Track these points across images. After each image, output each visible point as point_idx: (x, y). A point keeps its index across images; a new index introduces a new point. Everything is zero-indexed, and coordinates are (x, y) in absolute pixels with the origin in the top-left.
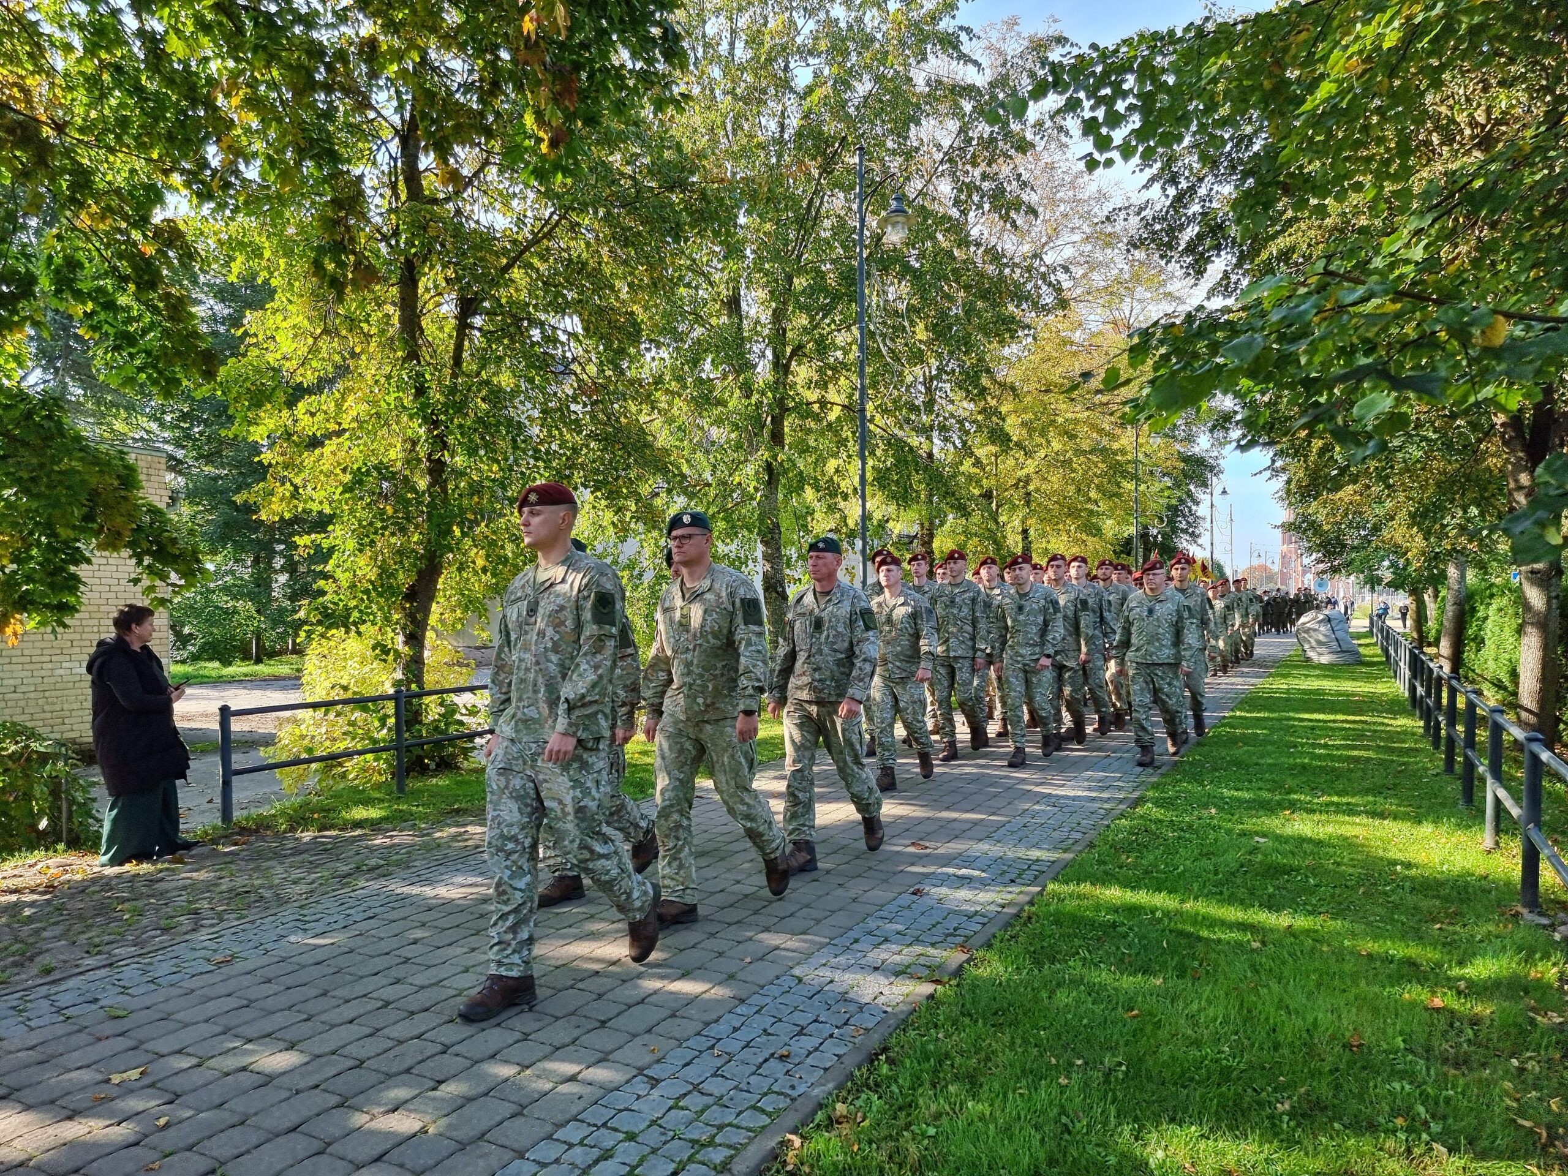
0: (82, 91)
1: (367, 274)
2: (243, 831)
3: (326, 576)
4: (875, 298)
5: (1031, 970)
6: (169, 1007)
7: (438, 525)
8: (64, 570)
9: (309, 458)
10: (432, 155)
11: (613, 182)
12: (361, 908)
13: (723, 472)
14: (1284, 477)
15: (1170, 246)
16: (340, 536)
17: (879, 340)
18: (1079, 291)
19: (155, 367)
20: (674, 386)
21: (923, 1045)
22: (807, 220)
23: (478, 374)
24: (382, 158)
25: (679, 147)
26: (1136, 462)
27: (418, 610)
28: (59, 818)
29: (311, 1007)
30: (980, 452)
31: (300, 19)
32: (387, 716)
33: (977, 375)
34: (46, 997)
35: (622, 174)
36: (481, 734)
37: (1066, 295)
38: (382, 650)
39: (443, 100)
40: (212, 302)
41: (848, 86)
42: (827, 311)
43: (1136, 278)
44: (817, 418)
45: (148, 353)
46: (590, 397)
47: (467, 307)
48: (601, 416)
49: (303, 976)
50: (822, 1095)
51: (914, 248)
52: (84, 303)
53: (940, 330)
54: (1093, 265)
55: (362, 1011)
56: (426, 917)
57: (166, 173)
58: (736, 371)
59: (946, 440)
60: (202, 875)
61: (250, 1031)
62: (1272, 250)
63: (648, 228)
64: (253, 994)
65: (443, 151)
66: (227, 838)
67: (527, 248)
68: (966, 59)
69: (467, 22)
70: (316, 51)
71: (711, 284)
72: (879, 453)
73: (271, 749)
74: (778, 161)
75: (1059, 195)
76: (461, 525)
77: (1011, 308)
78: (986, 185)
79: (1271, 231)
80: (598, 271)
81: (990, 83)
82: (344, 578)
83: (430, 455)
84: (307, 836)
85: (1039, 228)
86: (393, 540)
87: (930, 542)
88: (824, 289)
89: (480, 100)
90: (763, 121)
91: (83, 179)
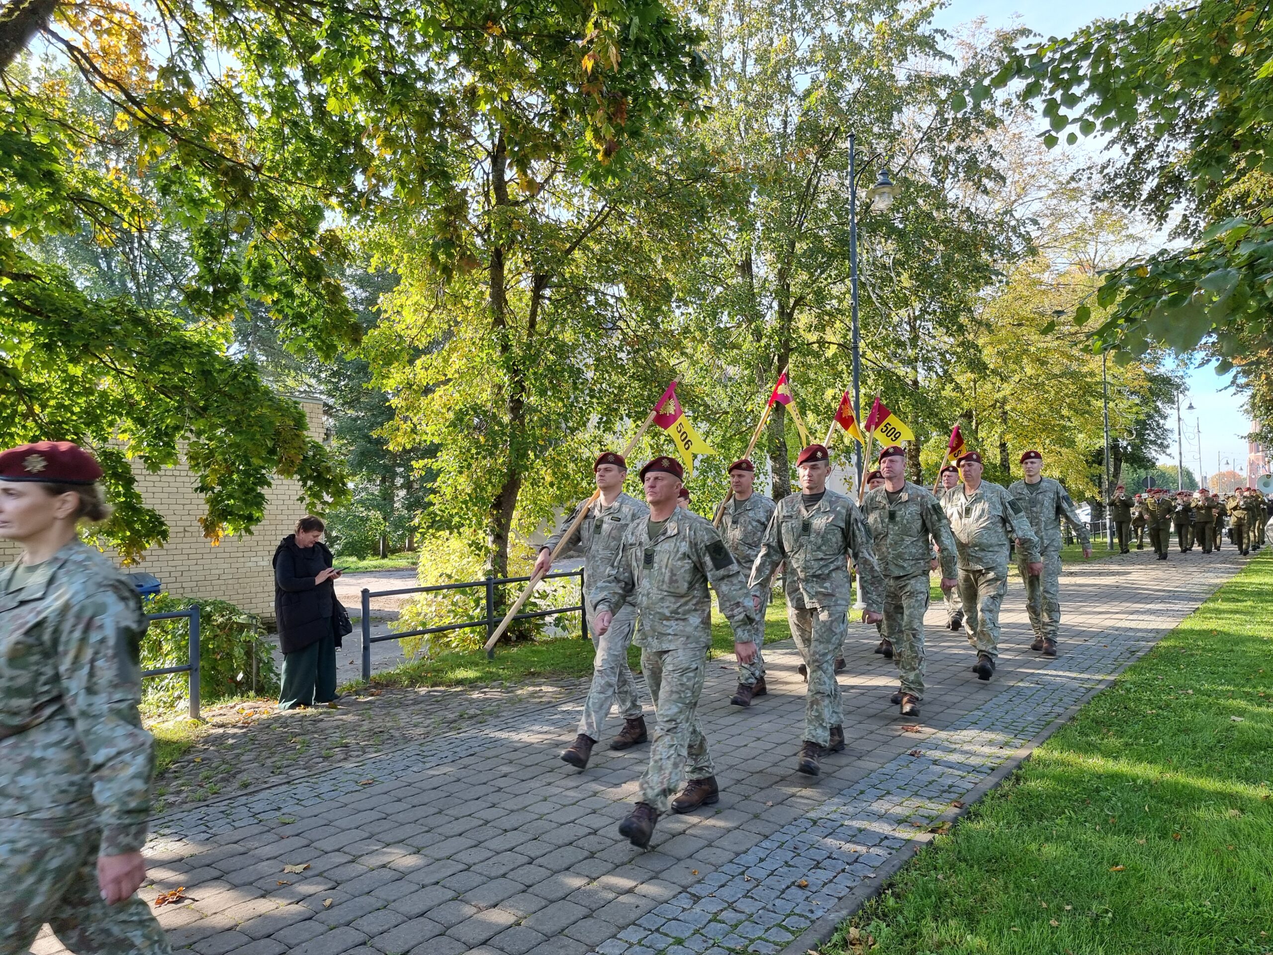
0: (271, 141)
1: (469, 261)
2: (377, 685)
3: (434, 491)
4: (865, 256)
5: (1021, 825)
6: (330, 816)
7: (518, 450)
8: (255, 490)
9: (424, 401)
10: (515, 169)
11: (651, 179)
12: (465, 747)
13: (738, 402)
14: (1248, 392)
15: (1131, 197)
16: (447, 460)
17: (870, 289)
18: (1046, 239)
19: (319, 337)
20: (698, 334)
21: (925, 884)
22: (806, 196)
23: (548, 333)
24: (479, 173)
25: (703, 147)
26: (1105, 383)
27: (502, 516)
28: (251, 673)
29: (432, 822)
30: (961, 379)
31: (421, 77)
32: (479, 599)
33: (956, 315)
34: (245, 805)
35: (659, 173)
36: (550, 613)
37: (1036, 243)
38: (476, 546)
39: (524, 127)
40: (354, 288)
41: (840, 87)
42: (823, 268)
43: (1100, 225)
44: (817, 356)
45: (315, 327)
46: (632, 347)
47: (540, 282)
48: (640, 360)
49: (424, 797)
50: (837, 920)
51: (898, 212)
52: (272, 294)
53: (924, 279)
54: (1057, 216)
55: (468, 827)
56: (513, 756)
57: (327, 197)
58: (748, 320)
59: (930, 369)
60: (349, 718)
61: (388, 837)
62: (1229, 194)
63: (678, 212)
64: (389, 809)
65: (522, 164)
66: (366, 691)
67: (585, 235)
68: (942, 55)
69: (543, 68)
70: (433, 100)
71: (728, 252)
72: (870, 382)
73: (396, 623)
74: (783, 151)
75: (1026, 160)
76: (534, 449)
77: (985, 256)
78: (960, 157)
79: (1227, 179)
80: (639, 248)
81: (963, 73)
82: (448, 491)
83: (512, 396)
84: (423, 690)
85: (1010, 190)
86: (484, 462)
87: (917, 456)
88: (822, 250)
89: (552, 125)
90: (770, 120)
91: (273, 205)
